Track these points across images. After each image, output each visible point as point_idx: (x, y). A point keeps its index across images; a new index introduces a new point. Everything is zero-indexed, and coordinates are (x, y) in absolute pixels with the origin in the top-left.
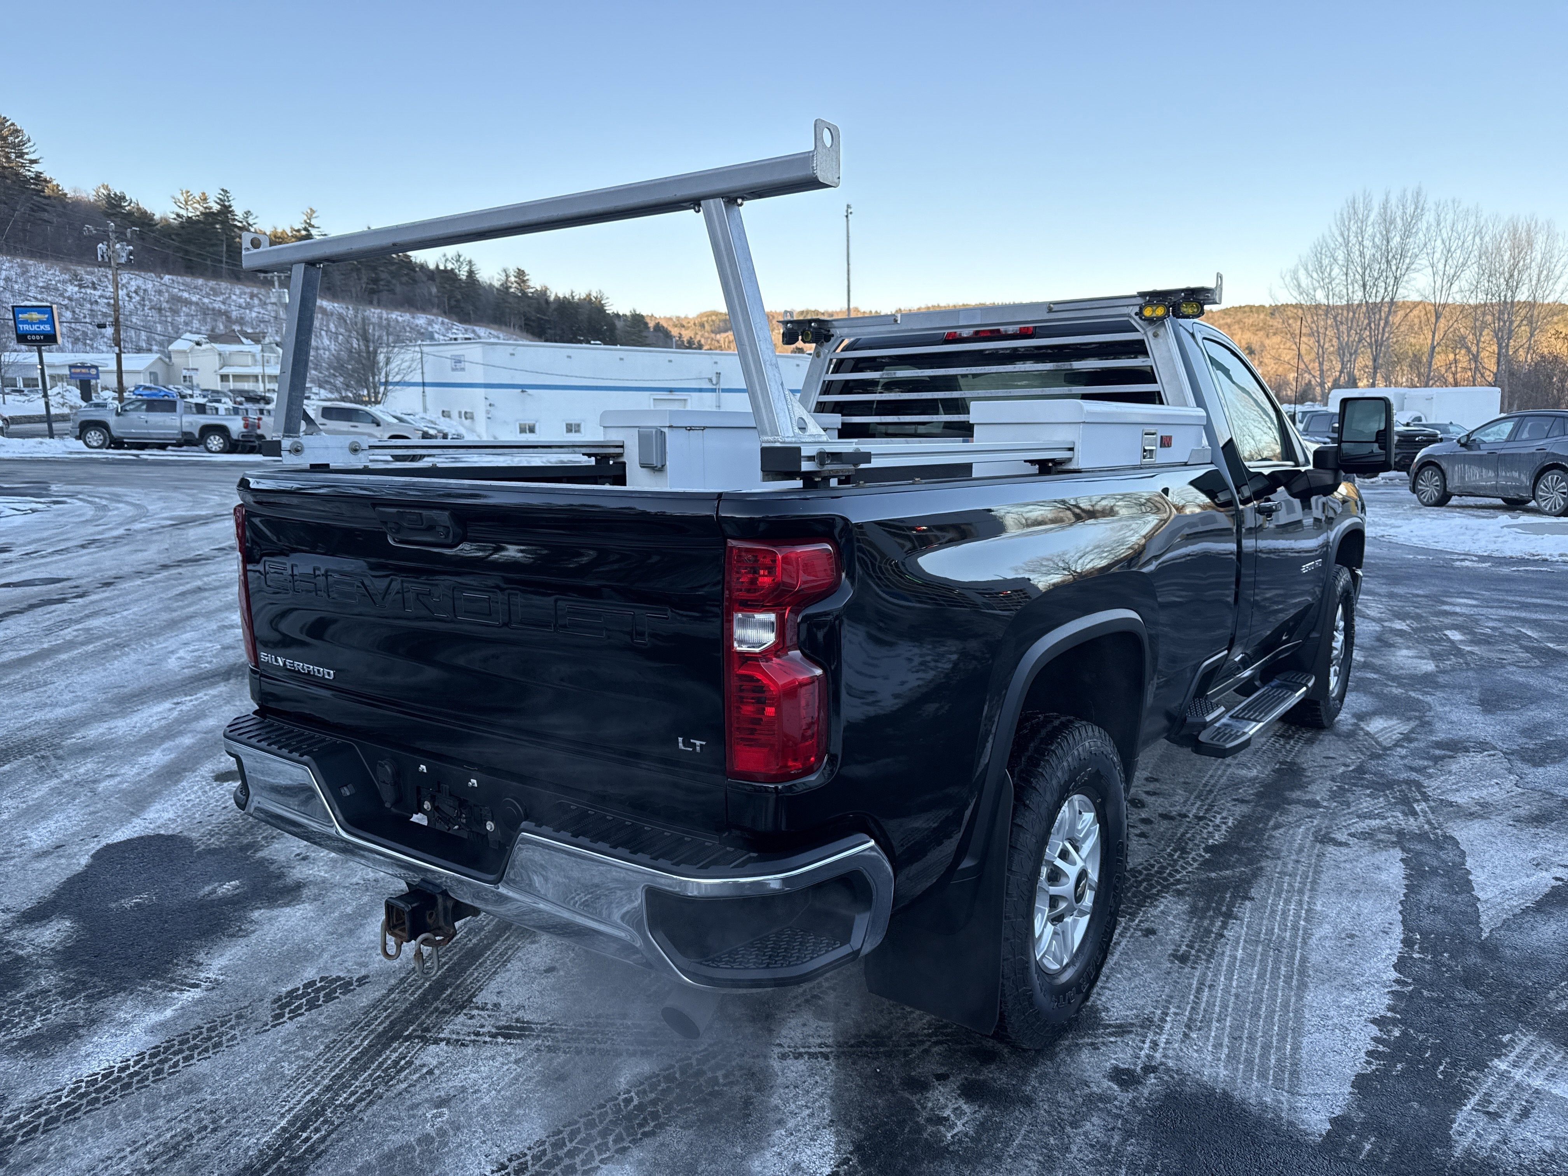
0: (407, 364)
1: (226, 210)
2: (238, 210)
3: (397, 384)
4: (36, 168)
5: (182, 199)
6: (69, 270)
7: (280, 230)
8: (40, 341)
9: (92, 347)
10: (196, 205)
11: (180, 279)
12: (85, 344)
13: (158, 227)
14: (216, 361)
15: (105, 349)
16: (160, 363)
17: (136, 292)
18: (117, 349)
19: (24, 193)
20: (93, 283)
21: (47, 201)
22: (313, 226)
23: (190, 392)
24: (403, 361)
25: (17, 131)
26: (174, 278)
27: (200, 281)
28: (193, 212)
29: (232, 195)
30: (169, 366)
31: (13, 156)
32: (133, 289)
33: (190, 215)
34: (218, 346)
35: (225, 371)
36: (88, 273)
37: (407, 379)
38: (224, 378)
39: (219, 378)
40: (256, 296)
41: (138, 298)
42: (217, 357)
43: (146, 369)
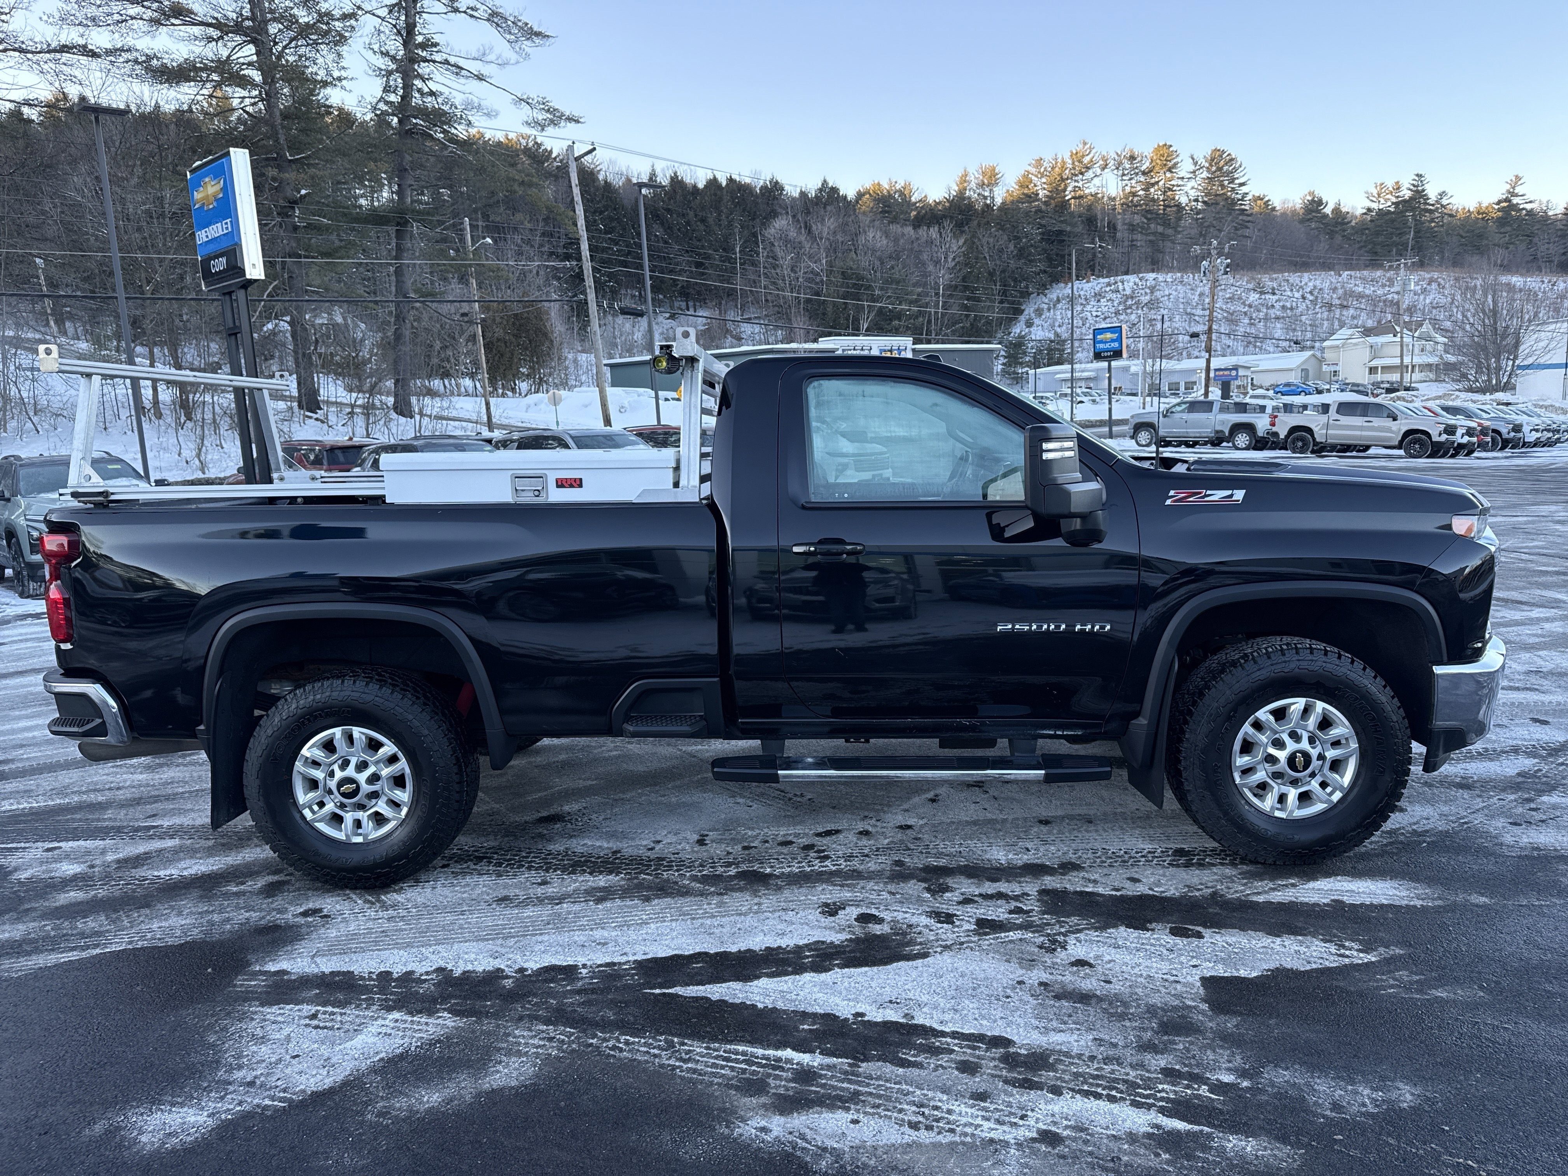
0: (1542, 344)
1: (1419, 194)
2: (1432, 193)
3: (1528, 367)
4: (1244, 189)
5: (1375, 193)
6: (1253, 279)
7: (1484, 205)
8: (1110, 356)
9: (1261, 348)
10: (1389, 196)
11: (1358, 274)
12: (1255, 346)
13: (1353, 223)
14: (1366, 354)
15: (1272, 350)
16: (1313, 360)
17: (1311, 293)
18: (1207, 355)
19: (1230, 214)
20: (1273, 289)
21: (1249, 218)
22: (1517, 195)
23: (1328, 387)
24: (1537, 341)
25: (1232, 160)
26: (1353, 273)
27: (1379, 273)
28: (1386, 204)
29: (1428, 177)
30: (1321, 361)
31: (1226, 183)
32: (1308, 290)
33: (1381, 207)
34: (1372, 340)
35: (1374, 363)
36: (1272, 280)
37: (1542, 361)
38: (1373, 370)
39: (1367, 370)
40: (1436, 281)
41: (1311, 298)
42: (1368, 349)
43: (1298, 367)
